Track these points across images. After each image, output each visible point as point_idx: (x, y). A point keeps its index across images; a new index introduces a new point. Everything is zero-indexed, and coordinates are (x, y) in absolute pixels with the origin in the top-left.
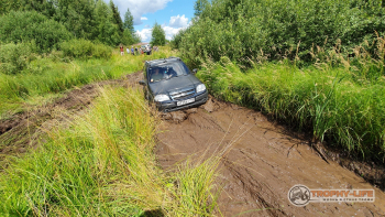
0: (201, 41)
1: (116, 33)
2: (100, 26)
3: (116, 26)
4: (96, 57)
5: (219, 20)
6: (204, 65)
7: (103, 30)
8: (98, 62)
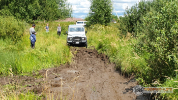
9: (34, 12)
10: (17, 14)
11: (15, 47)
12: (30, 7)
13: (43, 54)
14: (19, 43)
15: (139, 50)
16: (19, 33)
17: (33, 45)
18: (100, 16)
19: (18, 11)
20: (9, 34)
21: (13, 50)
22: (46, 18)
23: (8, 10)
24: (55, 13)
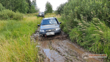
1: (27, 7)
4: (15, 19)
7: (21, 6)
12: (25, 9)
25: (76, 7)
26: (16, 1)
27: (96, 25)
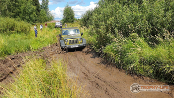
0: (111, 20)
1: (34, 13)
2: (22, 8)
3: (35, 7)
4: (17, 32)
5: (124, 4)
6: (115, 40)
7: (24, 10)
8: (18, 36)
9: (34, 19)
10: (25, 20)
11: (27, 37)
12: (31, 16)
13: (42, 40)
14: (28, 35)
15: (91, 34)
16: (28, 30)
17: (36, 35)
18: (69, 19)
19: (25, 19)
20: (22, 30)
21: (26, 39)
22: (40, 22)
23: (19, 18)
24: (45, 18)
25: (110, 19)
26: (17, 3)
27: (134, 42)
